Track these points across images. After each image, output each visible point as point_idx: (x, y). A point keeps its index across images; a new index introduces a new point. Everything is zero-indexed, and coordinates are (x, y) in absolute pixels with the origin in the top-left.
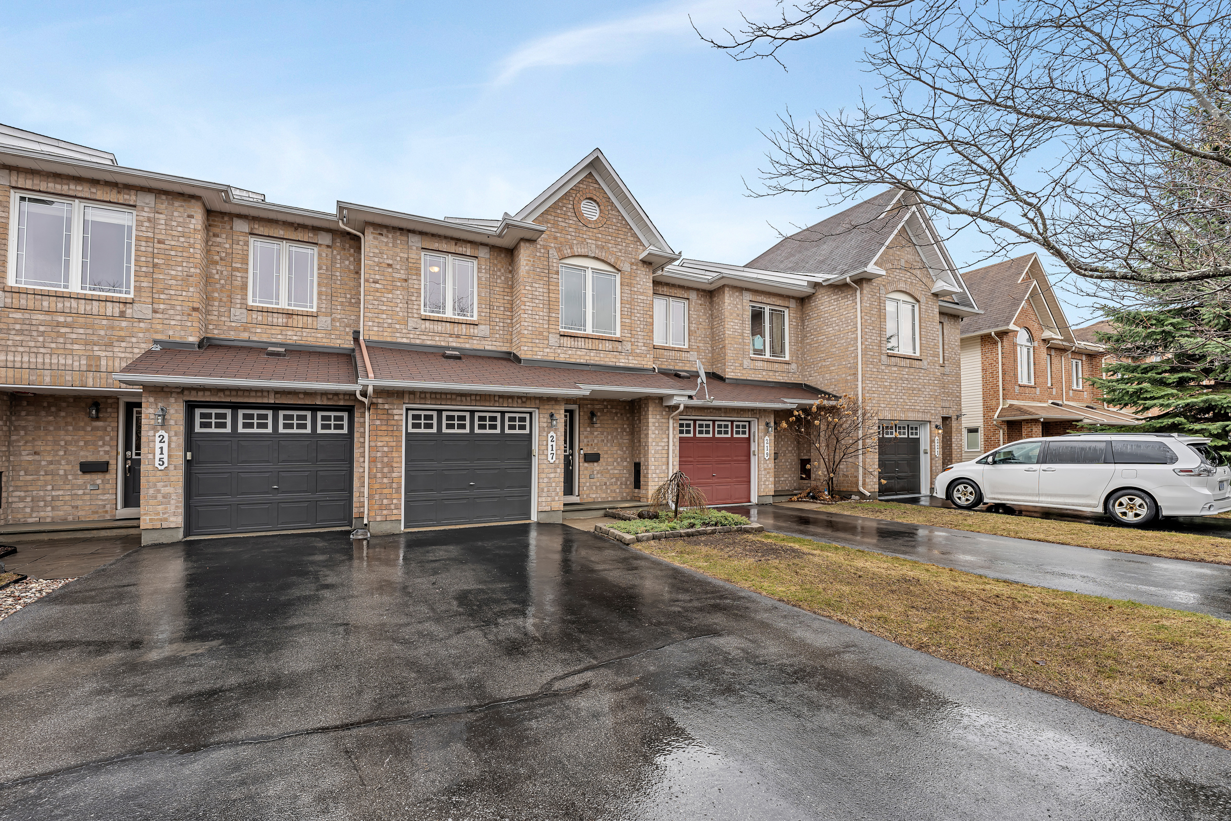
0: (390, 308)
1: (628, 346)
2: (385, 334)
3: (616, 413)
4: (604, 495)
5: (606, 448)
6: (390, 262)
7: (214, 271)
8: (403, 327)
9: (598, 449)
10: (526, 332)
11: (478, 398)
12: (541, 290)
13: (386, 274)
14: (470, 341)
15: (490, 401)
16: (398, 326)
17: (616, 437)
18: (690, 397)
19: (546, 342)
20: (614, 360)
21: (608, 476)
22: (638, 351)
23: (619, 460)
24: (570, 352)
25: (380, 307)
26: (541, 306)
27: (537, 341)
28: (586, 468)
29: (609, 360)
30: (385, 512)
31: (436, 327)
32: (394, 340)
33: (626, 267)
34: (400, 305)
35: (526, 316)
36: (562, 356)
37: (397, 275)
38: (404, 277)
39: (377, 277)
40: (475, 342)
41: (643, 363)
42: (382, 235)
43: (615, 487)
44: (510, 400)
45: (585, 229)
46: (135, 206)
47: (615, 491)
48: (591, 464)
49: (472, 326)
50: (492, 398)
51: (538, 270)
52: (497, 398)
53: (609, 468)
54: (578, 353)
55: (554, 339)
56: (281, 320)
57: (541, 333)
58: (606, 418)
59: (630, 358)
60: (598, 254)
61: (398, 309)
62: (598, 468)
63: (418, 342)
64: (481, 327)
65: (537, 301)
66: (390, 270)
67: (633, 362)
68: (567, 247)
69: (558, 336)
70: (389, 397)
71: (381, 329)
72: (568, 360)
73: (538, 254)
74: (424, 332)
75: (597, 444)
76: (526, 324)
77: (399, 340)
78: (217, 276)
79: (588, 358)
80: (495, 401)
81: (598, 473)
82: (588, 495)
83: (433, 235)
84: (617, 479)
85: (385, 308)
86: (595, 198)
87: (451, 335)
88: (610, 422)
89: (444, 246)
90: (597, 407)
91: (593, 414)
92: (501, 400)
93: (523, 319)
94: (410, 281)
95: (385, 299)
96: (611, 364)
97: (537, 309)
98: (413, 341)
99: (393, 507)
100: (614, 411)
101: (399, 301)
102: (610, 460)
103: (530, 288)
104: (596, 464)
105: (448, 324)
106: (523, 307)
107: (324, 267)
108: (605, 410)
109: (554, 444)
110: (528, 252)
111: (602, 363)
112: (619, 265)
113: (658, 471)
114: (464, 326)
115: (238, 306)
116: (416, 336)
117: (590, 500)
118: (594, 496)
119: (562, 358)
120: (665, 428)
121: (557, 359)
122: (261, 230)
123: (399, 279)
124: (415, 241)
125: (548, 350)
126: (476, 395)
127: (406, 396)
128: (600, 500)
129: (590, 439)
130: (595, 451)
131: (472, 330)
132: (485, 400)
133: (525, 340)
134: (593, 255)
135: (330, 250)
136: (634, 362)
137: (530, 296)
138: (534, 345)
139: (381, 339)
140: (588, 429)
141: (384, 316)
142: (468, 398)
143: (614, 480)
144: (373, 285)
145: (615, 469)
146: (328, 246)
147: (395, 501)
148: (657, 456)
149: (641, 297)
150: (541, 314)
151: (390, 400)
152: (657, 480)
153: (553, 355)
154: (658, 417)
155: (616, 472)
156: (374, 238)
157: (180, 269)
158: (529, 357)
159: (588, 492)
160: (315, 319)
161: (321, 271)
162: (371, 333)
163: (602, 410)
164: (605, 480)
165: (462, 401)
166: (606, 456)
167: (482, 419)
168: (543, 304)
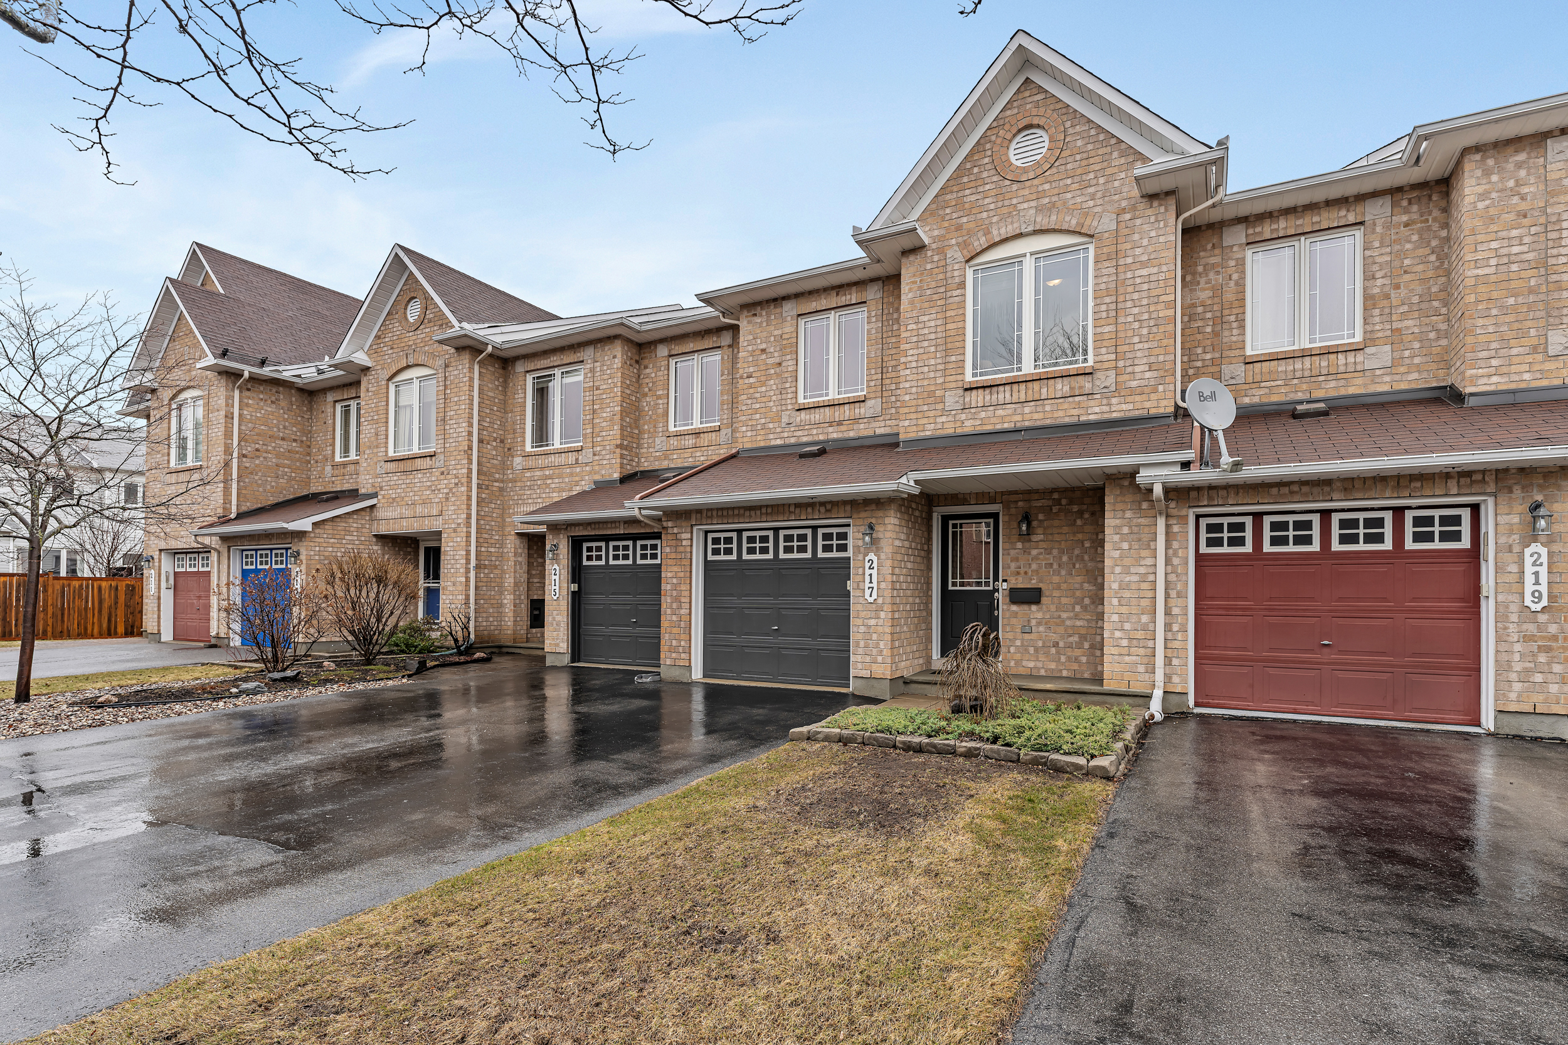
0: (763, 405)
1: (1107, 379)
2: (759, 438)
3: (1080, 513)
4: (1053, 666)
5: (1056, 579)
6: (764, 346)
7: (645, 404)
8: (776, 425)
9: (1041, 581)
10: (907, 398)
11: (769, 510)
12: (933, 324)
13: (760, 362)
14: (855, 427)
15: (784, 513)
16: (771, 426)
17: (1080, 558)
18: (1186, 465)
19: (940, 406)
20: (1075, 412)
21: (1061, 630)
22: (1134, 384)
23: (1087, 601)
24: (983, 415)
25: (754, 406)
26: (933, 349)
27: (925, 408)
28: (1015, 615)
29: (1066, 413)
30: (674, 655)
31: (812, 417)
32: (768, 444)
33: (1107, 224)
34: (774, 398)
35: (908, 372)
36: (967, 423)
37: (771, 361)
38: (778, 360)
39: (751, 369)
40: (862, 426)
41: (1147, 405)
42: (755, 315)
43: (1078, 652)
44: (810, 510)
45: (1015, 187)
46: (583, 361)
47: (1077, 660)
48: (1025, 607)
49: (857, 405)
50: (786, 508)
51: (929, 292)
52: (792, 509)
53: (1064, 615)
54: (1000, 412)
55: (952, 400)
56: (690, 441)
57: (931, 394)
58: (1056, 523)
59: (1114, 401)
60: (1042, 222)
61: (772, 404)
62: (1039, 615)
63: (793, 440)
64: (869, 403)
65: (926, 344)
66: (764, 356)
67: (1120, 409)
68: (980, 234)
69: (961, 392)
70: (677, 518)
71: (754, 433)
72: (979, 429)
73: (929, 266)
74: (800, 427)
75: (1037, 572)
76: (907, 385)
77: (773, 443)
78: (646, 409)
79: (1018, 418)
80: (790, 512)
81: (1039, 624)
82: (1018, 663)
83: (810, 293)
84: (1083, 638)
85: (758, 406)
86: (1035, 121)
87: (831, 424)
88: (1065, 529)
89: (823, 302)
90: (1039, 504)
91: (1027, 518)
92: (798, 510)
93: (902, 379)
94: (784, 364)
95: (758, 395)
96: (1067, 420)
97: (925, 357)
98: (788, 441)
99: (681, 649)
100: (1075, 508)
101: (772, 393)
102: (1064, 600)
103: (914, 326)
104: (1034, 608)
105: (827, 409)
106: (903, 360)
107: (726, 372)
108: (1055, 509)
109: (874, 572)
110: (912, 269)
111: (1048, 422)
112: (1091, 225)
113: (1127, 626)
114: (847, 407)
115: (661, 434)
116: (790, 434)
117: (1021, 671)
118: (1031, 664)
119: (969, 426)
120: (1146, 537)
121: (959, 431)
122: (677, 349)
123: (772, 364)
124: (789, 309)
125: (944, 419)
126: (767, 506)
127: (694, 516)
128: (1043, 673)
129: (1022, 563)
130: (1033, 583)
131: (857, 411)
132: (778, 513)
133: (906, 410)
134: (1030, 228)
135: (731, 349)
136: (1124, 407)
137: (915, 339)
138: (920, 415)
139: (755, 446)
140: (1019, 545)
141: (758, 416)
142: (758, 512)
143: (1076, 638)
144: (747, 381)
145: (1076, 617)
146: (729, 346)
147: (683, 643)
148: (1127, 594)
149: (1144, 272)
150: (932, 362)
151: (678, 522)
152: (1125, 643)
153: (952, 425)
154: (1128, 514)
155: (1079, 623)
156: (749, 322)
157: (608, 410)
158: (912, 436)
159: (1018, 657)
160: (718, 433)
161: (723, 378)
162: (745, 440)
163: (1048, 510)
164: (1054, 637)
165: (750, 516)
166: (1056, 593)
167: (789, 538)
168: (936, 346)
